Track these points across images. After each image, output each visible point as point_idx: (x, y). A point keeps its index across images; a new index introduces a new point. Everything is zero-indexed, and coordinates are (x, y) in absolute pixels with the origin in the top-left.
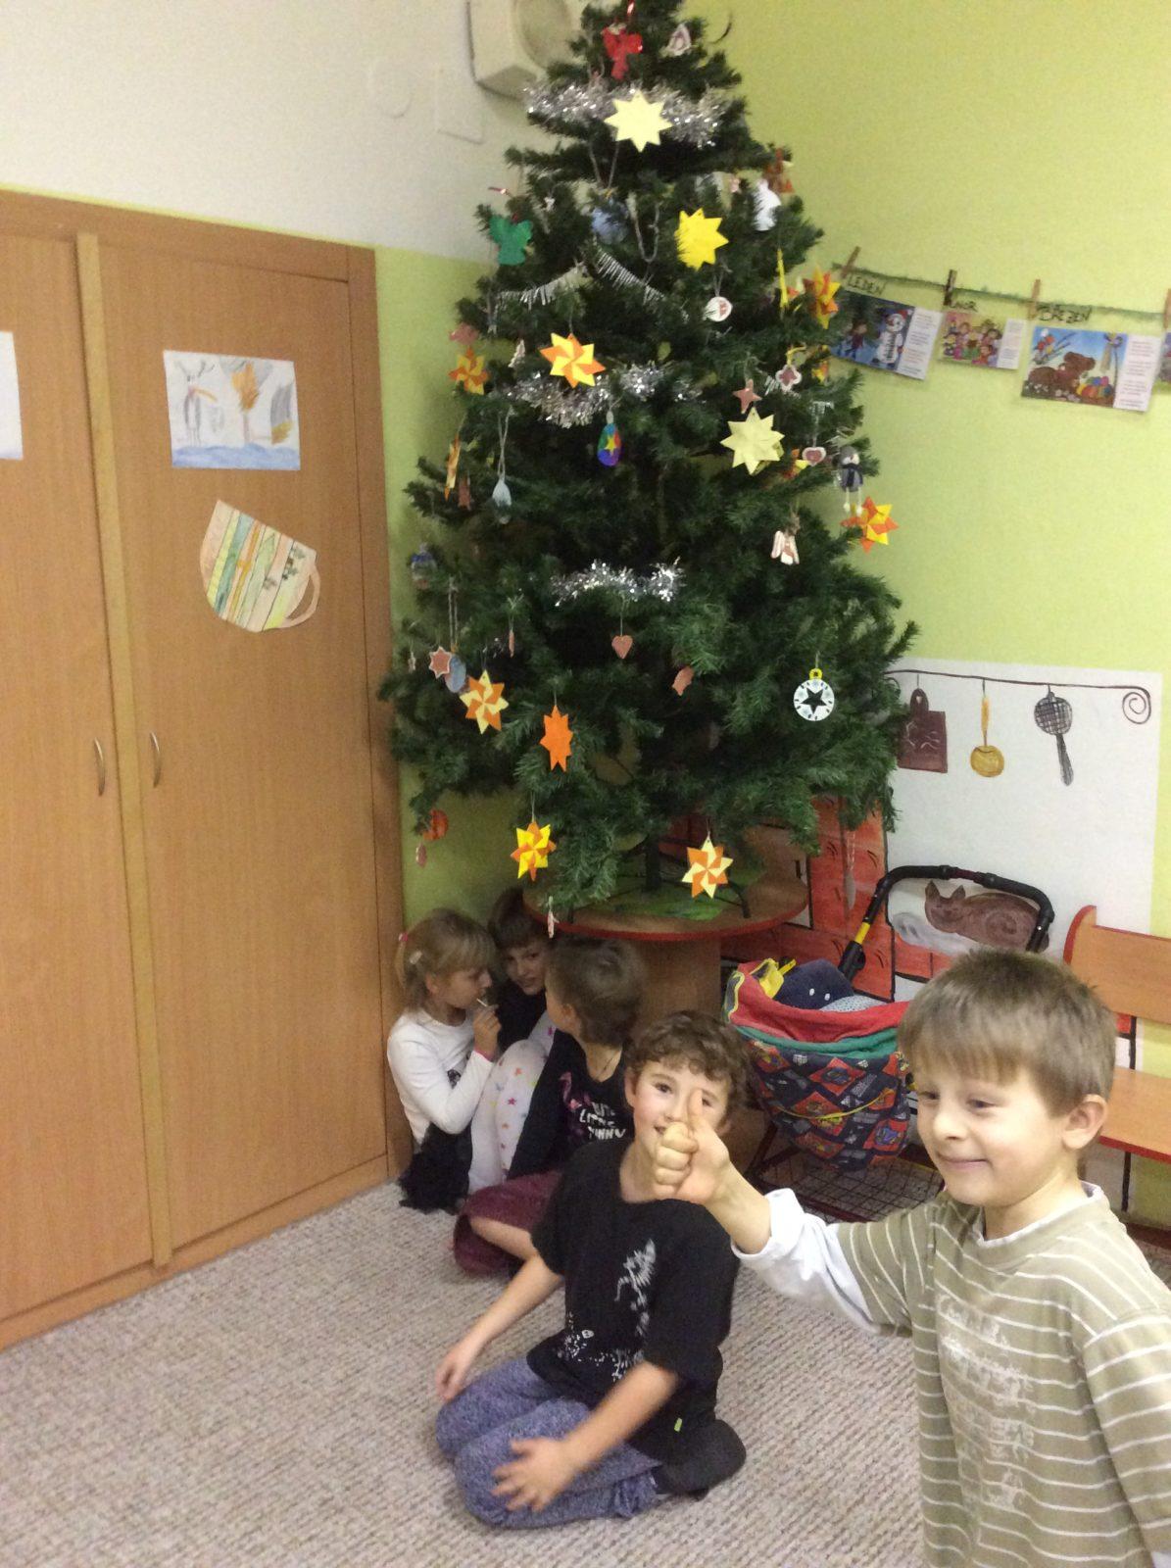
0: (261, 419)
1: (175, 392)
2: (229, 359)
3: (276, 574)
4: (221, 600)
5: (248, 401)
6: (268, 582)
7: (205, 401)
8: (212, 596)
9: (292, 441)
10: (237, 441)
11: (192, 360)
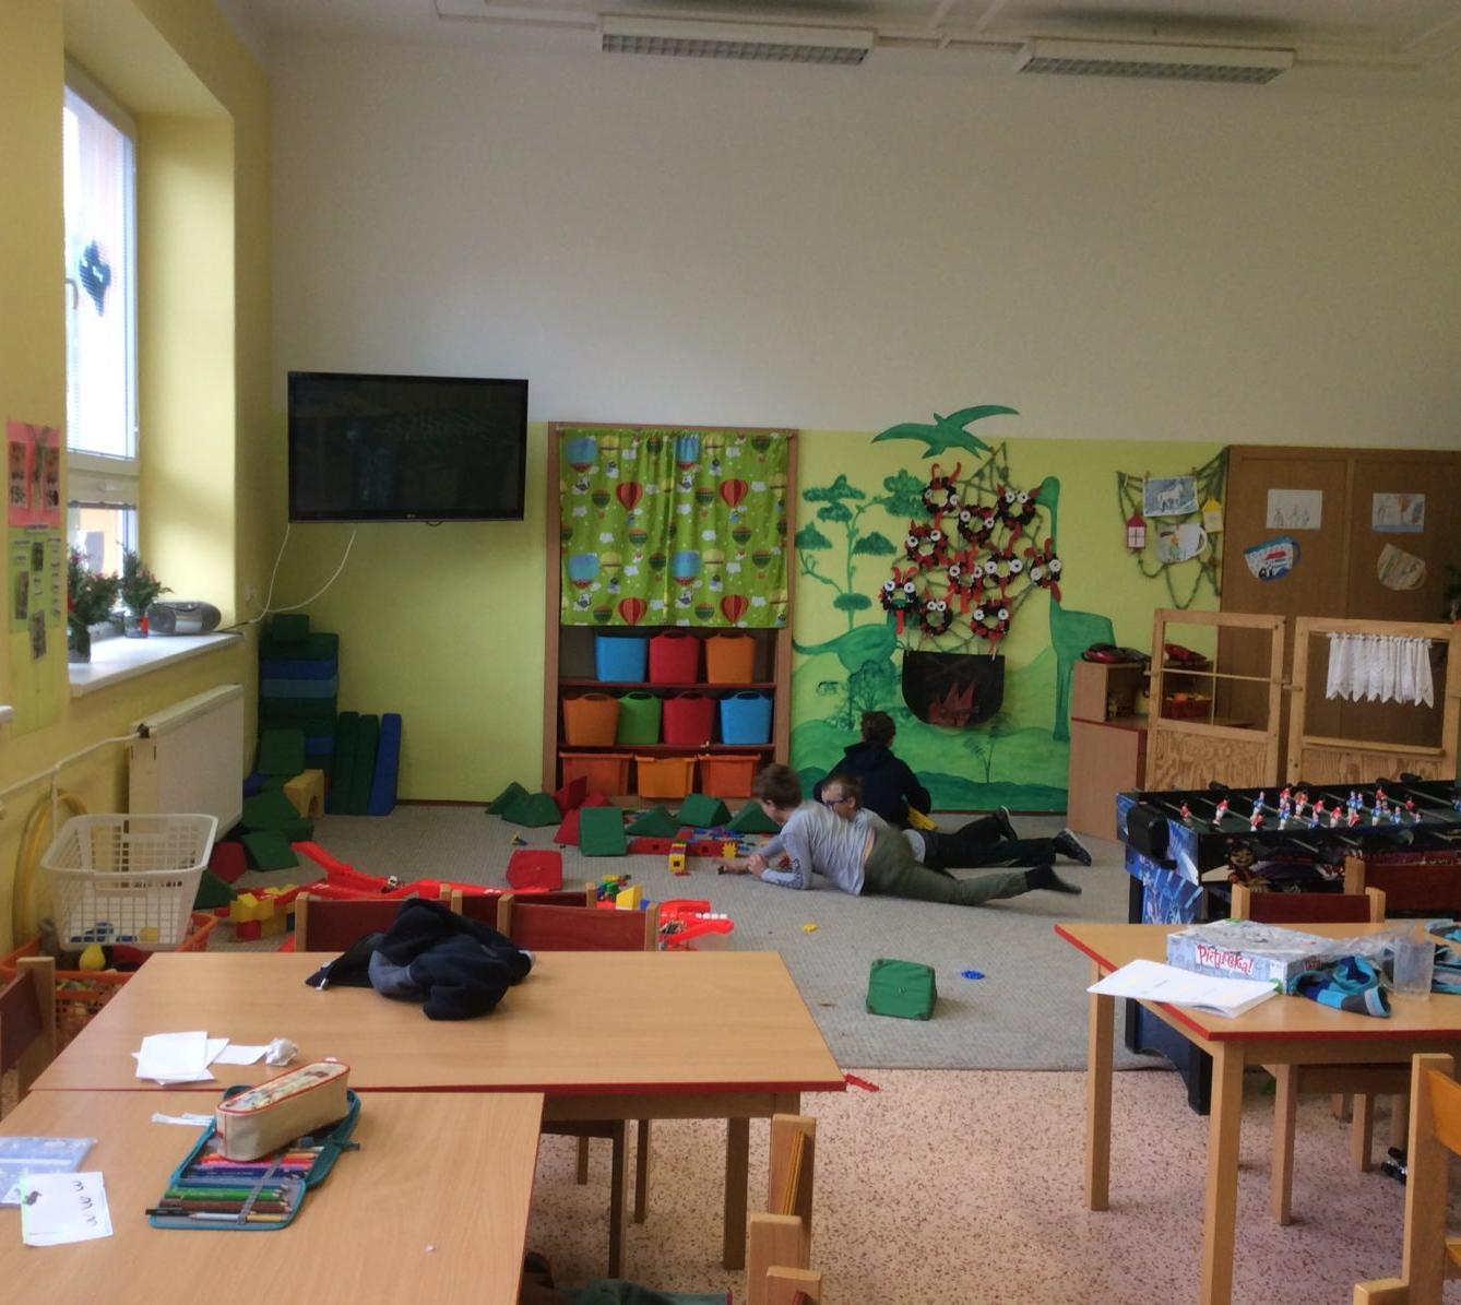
0: (1408, 516)
1: (1375, 508)
2: (1398, 495)
3: (1408, 570)
4: (1384, 577)
5: (1404, 508)
6: (1403, 573)
7: (1387, 510)
8: (1381, 576)
9: (1421, 522)
10: (1398, 522)
11: (1384, 496)
